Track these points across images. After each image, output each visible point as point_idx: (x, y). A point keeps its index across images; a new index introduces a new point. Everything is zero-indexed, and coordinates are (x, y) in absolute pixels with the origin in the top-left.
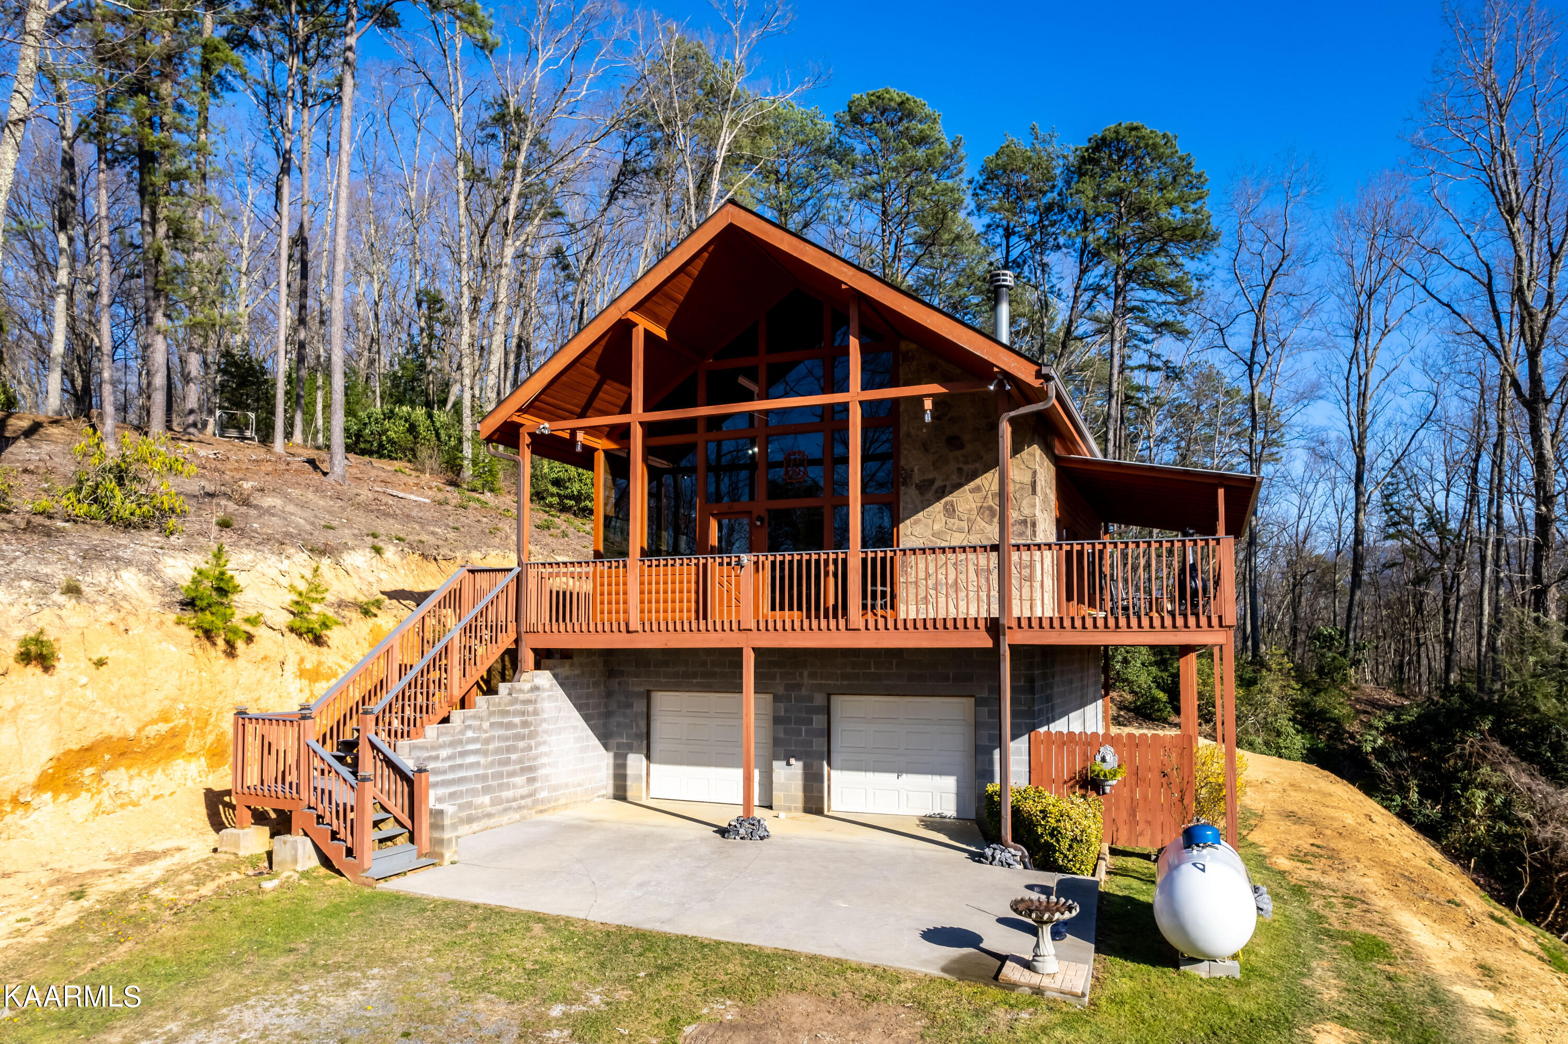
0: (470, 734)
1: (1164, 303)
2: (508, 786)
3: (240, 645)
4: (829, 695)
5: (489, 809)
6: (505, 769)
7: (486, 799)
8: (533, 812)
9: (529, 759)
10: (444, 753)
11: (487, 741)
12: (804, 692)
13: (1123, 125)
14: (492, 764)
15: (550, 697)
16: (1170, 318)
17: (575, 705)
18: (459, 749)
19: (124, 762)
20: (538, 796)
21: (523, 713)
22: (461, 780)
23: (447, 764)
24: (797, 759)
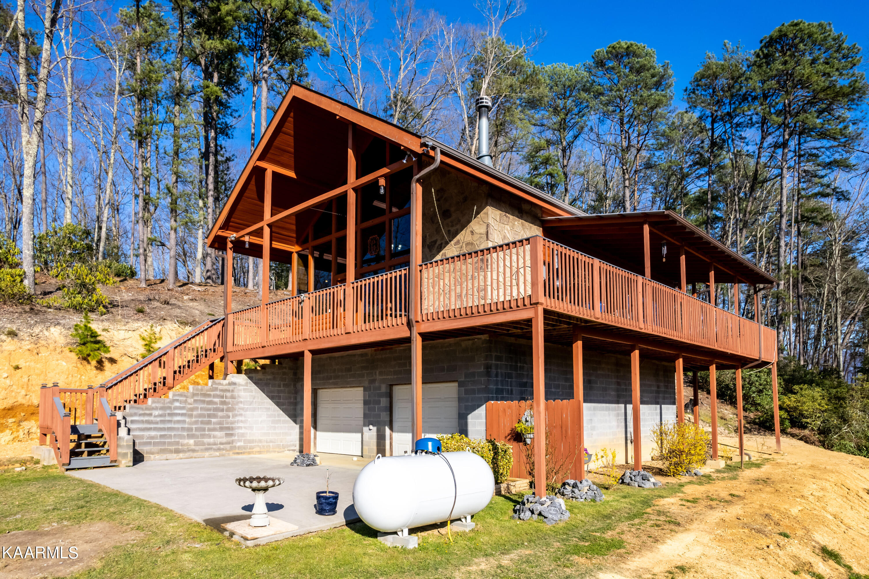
0: (177, 404)
1: (831, 147)
2: (209, 436)
3: (107, 364)
4: (391, 386)
5: (193, 447)
6: (207, 427)
7: (192, 441)
8: (231, 453)
9: (227, 423)
10: (156, 413)
11: (192, 409)
12: (377, 384)
13: (786, 24)
14: (196, 422)
15: (244, 389)
16: (837, 156)
17: (268, 396)
18: (168, 412)
19: (34, 418)
20: (234, 444)
21: (222, 397)
22: (169, 429)
23: (159, 419)
24: (374, 426)
